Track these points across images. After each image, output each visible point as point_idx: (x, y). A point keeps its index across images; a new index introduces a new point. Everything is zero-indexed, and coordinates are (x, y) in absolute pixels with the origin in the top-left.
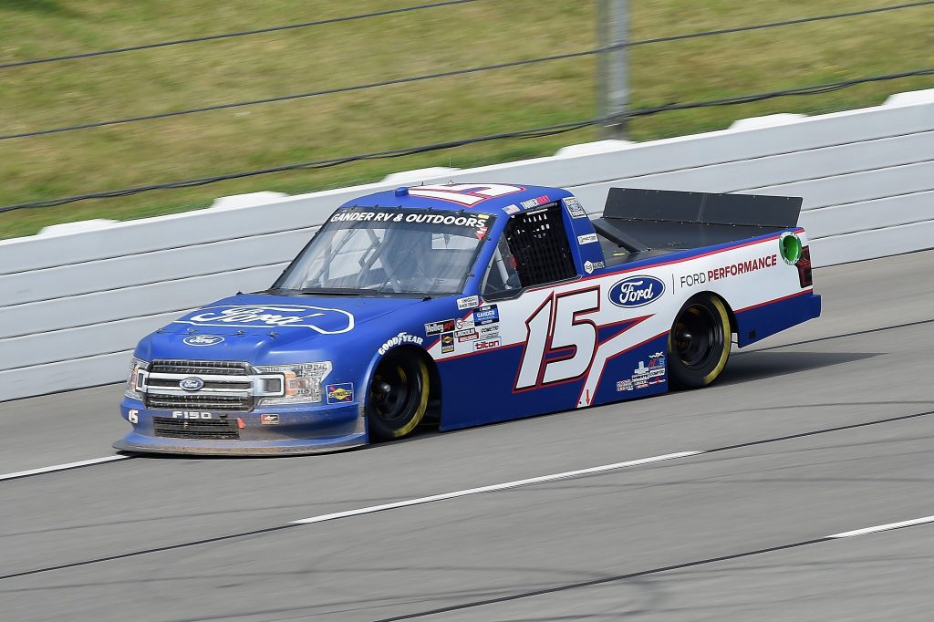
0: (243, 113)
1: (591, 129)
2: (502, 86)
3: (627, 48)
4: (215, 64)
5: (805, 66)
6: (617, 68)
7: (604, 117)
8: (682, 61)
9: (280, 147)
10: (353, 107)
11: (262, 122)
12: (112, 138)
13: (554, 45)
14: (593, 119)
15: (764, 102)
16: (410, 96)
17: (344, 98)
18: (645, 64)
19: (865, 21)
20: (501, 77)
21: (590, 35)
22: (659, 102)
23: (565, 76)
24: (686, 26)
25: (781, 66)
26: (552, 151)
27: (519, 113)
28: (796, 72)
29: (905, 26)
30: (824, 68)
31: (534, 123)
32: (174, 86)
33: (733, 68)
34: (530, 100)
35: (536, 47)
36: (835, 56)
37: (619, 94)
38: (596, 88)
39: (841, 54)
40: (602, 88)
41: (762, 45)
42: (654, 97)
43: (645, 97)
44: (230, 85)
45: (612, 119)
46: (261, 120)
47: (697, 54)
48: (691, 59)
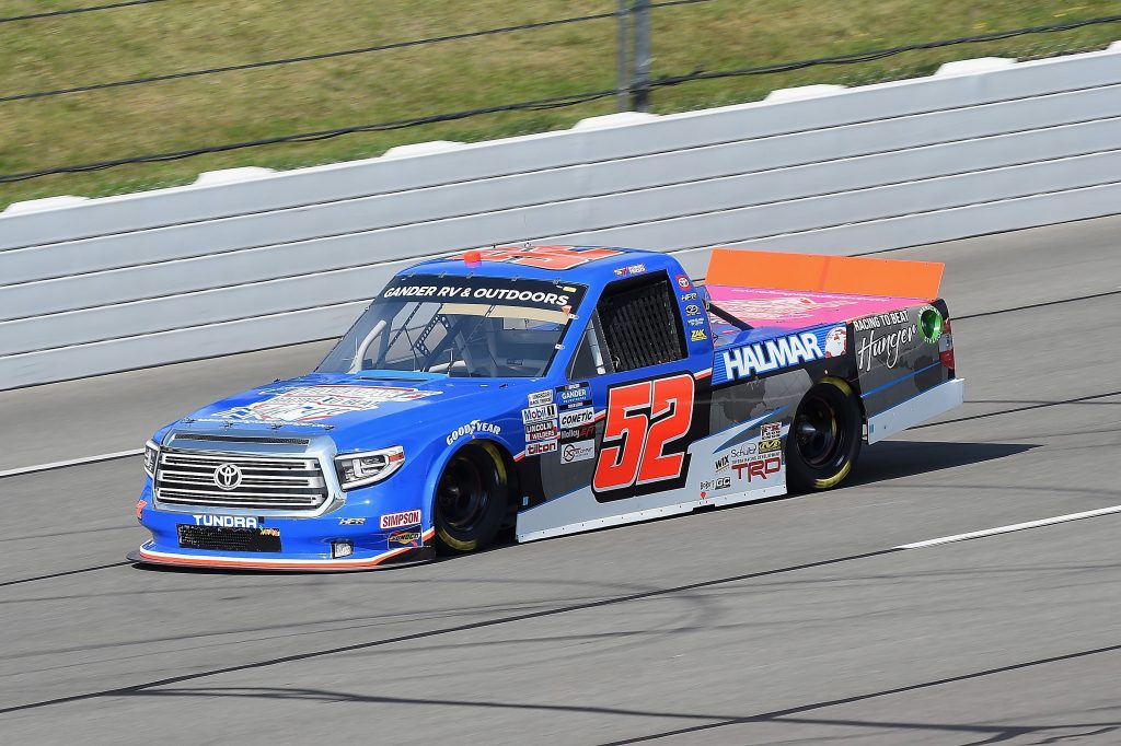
0: (216, 80)
2: (500, 53)
4: (185, 26)
5: (841, 33)
8: (700, 27)
9: (258, 119)
10: (339, 74)
11: (237, 91)
12: (72, 107)
13: (559, 8)
15: (794, 71)
16: (400, 63)
17: (330, 64)
20: (503, 41)
23: (572, 42)
25: (812, 34)
26: (569, 123)
27: (521, 83)
28: (828, 39)
30: (858, 35)
32: (140, 50)
33: (756, 35)
34: (531, 69)
36: (868, 21)
39: (874, 20)
44: (203, 50)
46: (237, 87)
47: (717, 19)
48: (711, 25)
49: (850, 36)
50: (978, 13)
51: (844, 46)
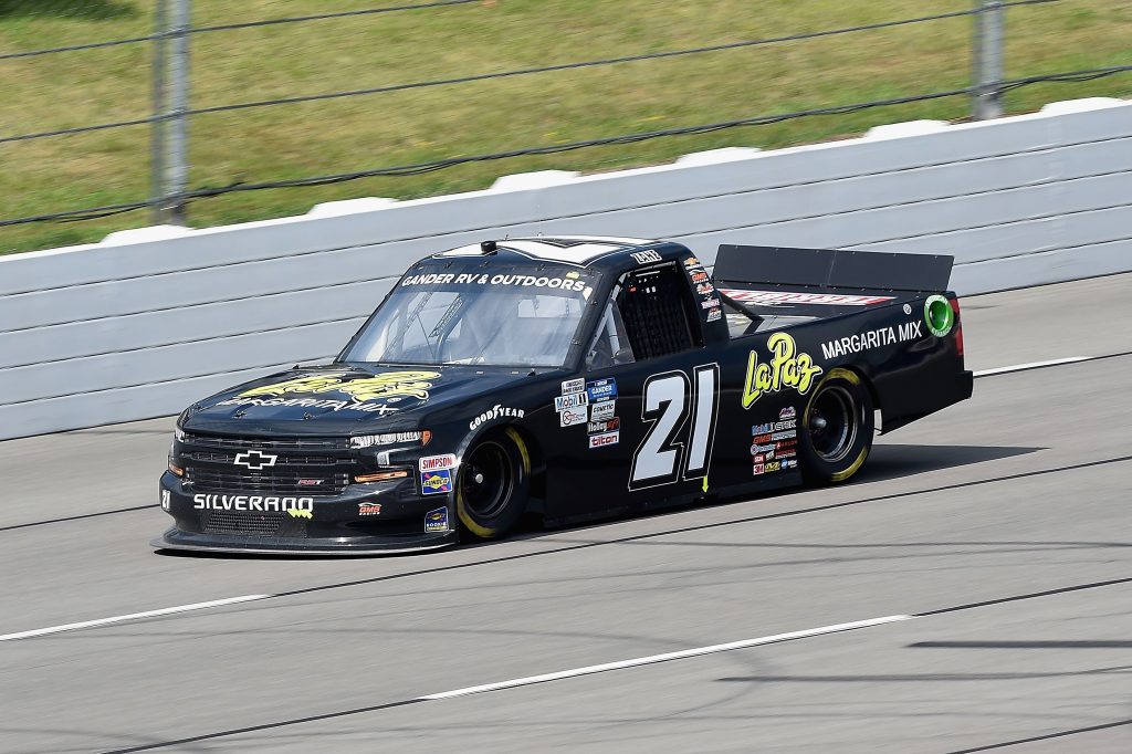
1: (144, 211)
2: (39, 159)
3: (186, 117)
5: (399, 142)
6: (174, 142)
7: (157, 198)
8: (251, 133)
13: (99, 112)
14: (146, 201)
15: (347, 183)
18: (210, 136)
19: (466, 89)
20: (38, 149)
21: (144, 101)
22: (224, 182)
23: (114, 149)
24: (257, 92)
25: (368, 141)
26: (98, 237)
27: (58, 192)
28: (388, 148)
29: (515, 98)
30: (419, 144)
31: (74, 205)
33: (310, 143)
34: (70, 176)
35: (79, 115)
36: (432, 131)
37: (175, 171)
38: (149, 164)
39: (440, 128)
40: (157, 164)
41: (347, 116)
42: (218, 176)
43: (206, 176)
45: (169, 200)
47: (270, 126)
48: (262, 132)
49: (409, 146)
50: (550, 122)
51: (404, 156)
